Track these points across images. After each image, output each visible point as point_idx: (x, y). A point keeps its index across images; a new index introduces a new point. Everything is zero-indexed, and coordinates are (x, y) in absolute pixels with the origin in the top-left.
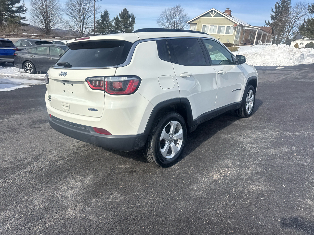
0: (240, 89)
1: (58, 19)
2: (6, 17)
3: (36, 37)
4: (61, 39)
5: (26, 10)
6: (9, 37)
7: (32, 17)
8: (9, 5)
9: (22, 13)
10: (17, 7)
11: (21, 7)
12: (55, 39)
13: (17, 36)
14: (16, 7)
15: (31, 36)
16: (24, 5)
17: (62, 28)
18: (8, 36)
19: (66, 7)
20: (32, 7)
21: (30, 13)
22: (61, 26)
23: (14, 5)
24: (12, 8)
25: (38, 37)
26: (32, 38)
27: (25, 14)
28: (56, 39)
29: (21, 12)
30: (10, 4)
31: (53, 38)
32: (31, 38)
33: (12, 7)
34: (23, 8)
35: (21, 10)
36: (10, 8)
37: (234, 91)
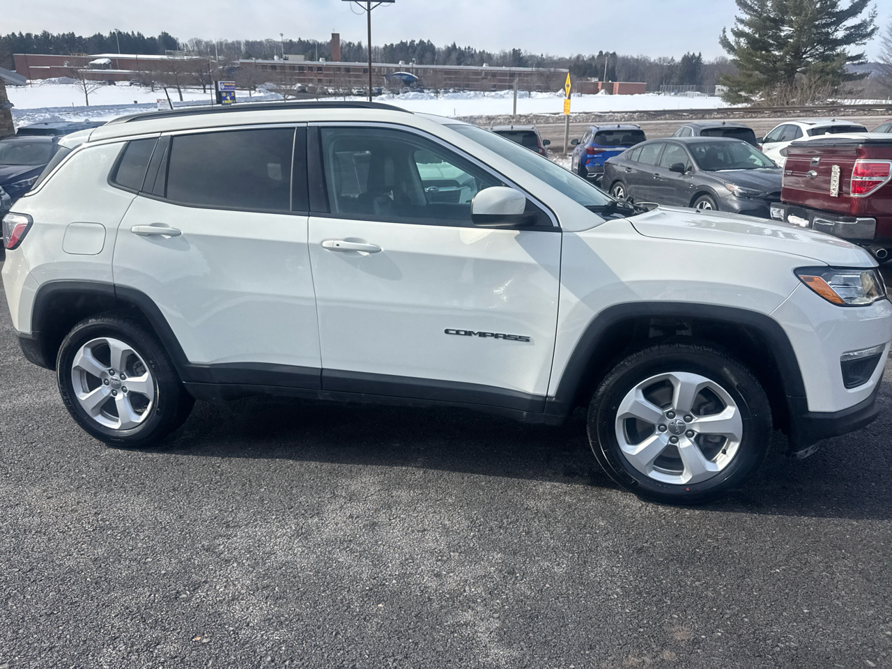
0: (527, 340)
2: (810, 60)
3: (858, 110)
5: (873, 31)
6: (779, 114)
7: (887, 52)
8: (828, 25)
9: (857, 44)
10: (848, 28)
11: (863, 25)
13: (801, 112)
14: (846, 29)
15: (842, 109)
16: (874, 17)
18: (777, 112)
21: (883, 40)
23: (843, 24)
24: (836, 33)
25: (864, 110)
26: (844, 115)
27: (865, 44)
29: (854, 42)
30: (832, 23)
32: (843, 113)
33: (836, 30)
34: (866, 28)
35: (858, 34)
36: (828, 33)
37: (463, 333)
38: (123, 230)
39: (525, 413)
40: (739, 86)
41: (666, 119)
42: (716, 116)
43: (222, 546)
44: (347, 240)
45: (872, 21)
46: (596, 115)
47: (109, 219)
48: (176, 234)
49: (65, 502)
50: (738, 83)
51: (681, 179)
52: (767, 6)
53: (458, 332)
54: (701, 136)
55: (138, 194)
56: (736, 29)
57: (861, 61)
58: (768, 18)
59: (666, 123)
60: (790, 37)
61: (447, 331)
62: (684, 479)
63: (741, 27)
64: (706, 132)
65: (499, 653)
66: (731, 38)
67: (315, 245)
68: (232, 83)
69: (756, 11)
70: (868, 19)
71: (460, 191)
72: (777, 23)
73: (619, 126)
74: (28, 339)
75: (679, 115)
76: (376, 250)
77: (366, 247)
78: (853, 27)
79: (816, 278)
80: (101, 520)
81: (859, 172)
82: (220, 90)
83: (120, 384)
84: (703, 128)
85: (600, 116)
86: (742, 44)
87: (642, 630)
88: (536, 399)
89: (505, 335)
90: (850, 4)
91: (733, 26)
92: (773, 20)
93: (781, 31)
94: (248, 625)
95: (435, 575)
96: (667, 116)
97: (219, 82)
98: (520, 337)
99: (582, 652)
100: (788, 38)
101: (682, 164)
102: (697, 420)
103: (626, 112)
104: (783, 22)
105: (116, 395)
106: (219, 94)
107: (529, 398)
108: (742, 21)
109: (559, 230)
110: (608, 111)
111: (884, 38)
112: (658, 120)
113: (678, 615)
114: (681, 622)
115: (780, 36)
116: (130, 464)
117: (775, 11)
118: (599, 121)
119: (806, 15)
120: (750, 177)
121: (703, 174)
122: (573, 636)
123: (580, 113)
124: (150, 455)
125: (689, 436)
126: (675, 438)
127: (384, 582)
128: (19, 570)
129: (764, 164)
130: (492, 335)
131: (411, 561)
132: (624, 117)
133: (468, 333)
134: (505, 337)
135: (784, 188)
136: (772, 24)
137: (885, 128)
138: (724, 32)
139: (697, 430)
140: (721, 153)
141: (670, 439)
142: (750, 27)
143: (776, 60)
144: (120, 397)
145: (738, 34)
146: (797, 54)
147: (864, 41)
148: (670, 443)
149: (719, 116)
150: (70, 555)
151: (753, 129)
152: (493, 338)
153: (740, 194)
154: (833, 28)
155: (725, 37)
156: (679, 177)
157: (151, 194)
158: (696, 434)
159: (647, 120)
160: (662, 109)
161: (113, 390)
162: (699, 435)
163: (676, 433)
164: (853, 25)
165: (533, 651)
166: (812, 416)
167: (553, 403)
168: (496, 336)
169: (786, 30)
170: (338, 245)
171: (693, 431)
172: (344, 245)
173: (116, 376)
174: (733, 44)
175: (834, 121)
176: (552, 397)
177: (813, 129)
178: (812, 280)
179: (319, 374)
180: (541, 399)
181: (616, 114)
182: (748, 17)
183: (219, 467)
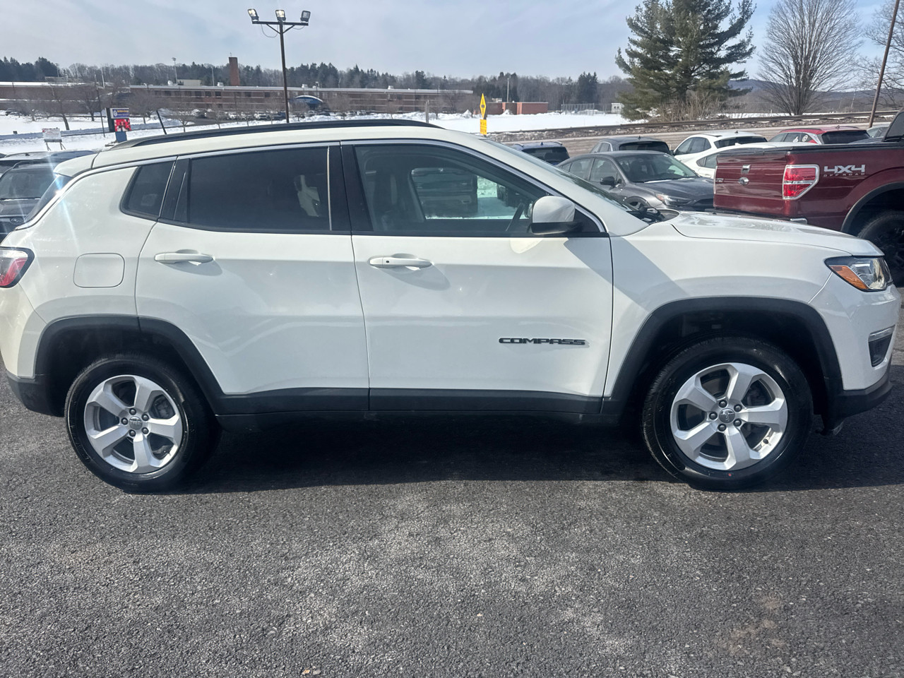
0: (582, 343)
1: (839, 61)
2: (698, 77)
3: (746, 123)
4: (821, 122)
5: (751, 50)
6: (676, 129)
7: (764, 69)
8: (712, 45)
9: (738, 63)
10: (729, 47)
11: (741, 45)
12: (800, 125)
13: (696, 126)
14: (727, 49)
15: (732, 123)
16: (750, 37)
17: (846, 88)
18: (674, 126)
19: (881, 19)
20: (770, 41)
21: (760, 58)
22: (843, 82)
23: (725, 44)
24: (718, 53)
25: (751, 123)
27: (745, 62)
28: (803, 123)
29: (735, 60)
30: (715, 44)
31: (796, 123)
32: (732, 126)
33: (719, 50)
34: (744, 47)
35: (738, 53)
36: (712, 53)
37: (518, 341)
38: (147, 260)
39: (581, 416)
40: (636, 103)
41: (573, 136)
42: (620, 132)
43: (290, 579)
44: (395, 256)
45: (749, 41)
46: (508, 135)
47: (127, 248)
48: (206, 260)
49: (94, 555)
50: (636, 101)
51: (611, 191)
52: (657, 28)
53: (512, 341)
54: (620, 150)
55: (157, 221)
56: (630, 50)
57: (743, 78)
58: (658, 39)
59: (574, 141)
60: (678, 56)
61: (501, 341)
62: (728, 464)
63: (634, 48)
64: (624, 146)
65: (615, 644)
66: (626, 59)
67: (361, 264)
68: (127, 110)
69: (646, 33)
70: (746, 40)
72: (667, 43)
73: (542, 144)
74: (30, 385)
75: (585, 132)
76: (425, 264)
77: (417, 262)
78: (733, 47)
79: (844, 267)
80: (144, 568)
81: (789, 176)
82: (112, 117)
83: (142, 424)
84: (621, 143)
85: (511, 136)
86: (636, 64)
87: (735, 605)
88: (592, 400)
89: (560, 340)
90: (730, 26)
91: (627, 47)
92: (663, 41)
93: (669, 50)
94: (354, 652)
95: (520, 580)
96: (574, 133)
97: (111, 109)
98: (575, 341)
99: (690, 632)
100: (677, 58)
101: (612, 178)
102: (745, 410)
103: (536, 131)
104: (672, 43)
105: (134, 435)
106: (111, 122)
107: (586, 400)
108: (635, 43)
109: (605, 235)
110: (519, 130)
111: (761, 57)
112: (566, 137)
113: (761, 588)
114: (766, 593)
115: (669, 56)
116: (150, 508)
117: (663, 32)
118: (511, 141)
119: (692, 37)
120: (678, 187)
121: (634, 186)
122: (676, 619)
123: (491, 133)
124: (168, 498)
125: (736, 425)
126: (722, 427)
127: (473, 593)
128: (74, 630)
129: (686, 174)
130: (547, 341)
131: (490, 570)
132: (534, 136)
133: (523, 341)
134: (560, 342)
135: (716, 195)
136: (662, 45)
137: (781, 138)
138: (620, 53)
139: (745, 419)
140: (645, 166)
141: (719, 428)
142: (643, 48)
143: (668, 78)
144: (139, 439)
145: (633, 54)
146: (687, 73)
147: (744, 59)
148: (718, 431)
149: (622, 132)
150: (125, 608)
151: (667, 143)
152: (548, 344)
153: (670, 203)
154: (716, 48)
155: (621, 57)
156: (610, 189)
157: (172, 220)
158: (743, 423)
159: (555, 138)
160: (569, 127)
161: (130, 431)
162: (746, 424)
163: (725, 421)
164: (734, 44)
165: (645, 636)
166: (848, 394)
167: (609, 402)
168: (551, 342)
169: (674, 51)
170: (388, 262)
171: (740, 420)
172: (393, 261)
173: (138, 416)
174: (628, 64)
175: (737, 132)
176: (609, 397)
177: (720, 141)
178: (840, 269)
179: (367, 394)
180: (597, 400)
181: (526, 133)
182: (640, 38)
183: (249, 501)
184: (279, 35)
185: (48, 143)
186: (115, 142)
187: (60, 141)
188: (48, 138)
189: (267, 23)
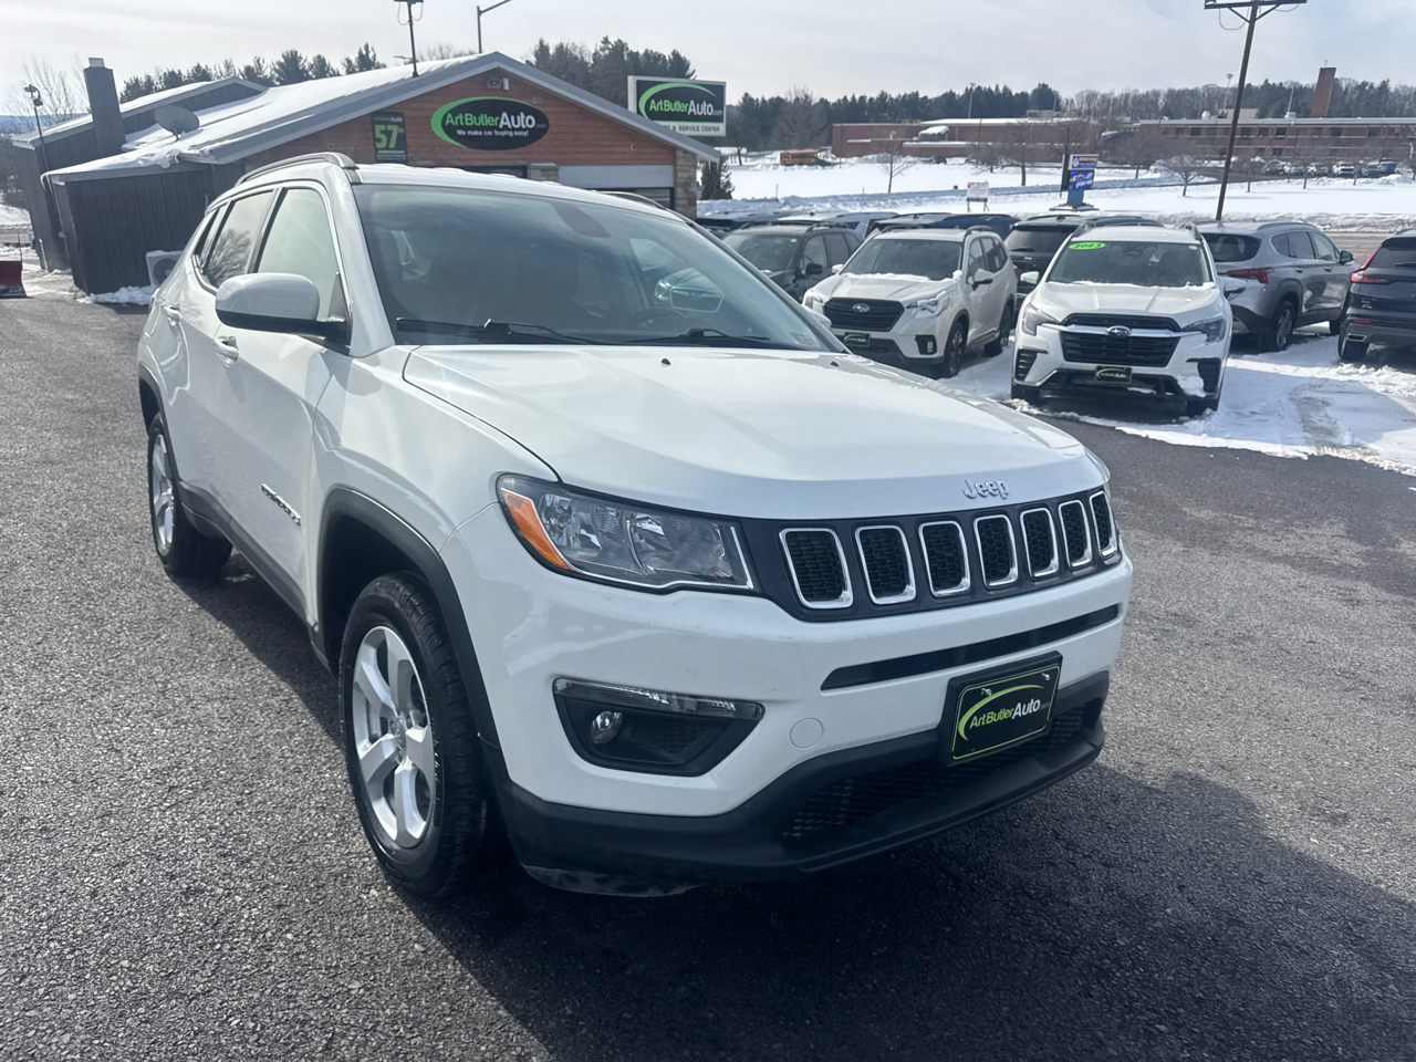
0: (299, 522)
53: (268, 494)
61: (263, 487)
68: (1093, 157)
71: (1179, 338)
76: (236, 356)
79: (525, 501)
82: (1070, 168)
89: (289, 510)
97: (1072, 156)
98: (295, 517)
106: (1067, 175)
109: (348, 352)
130: (284, 506)
133: (273, 497)
152: (284, 511)
176: (317, 625)
178: (520, 504)
184: (1247, 24)
185: (971, 203)
186: (1064, 205)
187: (986, 200)
188: (970, 195)
189: (1230, 6)
